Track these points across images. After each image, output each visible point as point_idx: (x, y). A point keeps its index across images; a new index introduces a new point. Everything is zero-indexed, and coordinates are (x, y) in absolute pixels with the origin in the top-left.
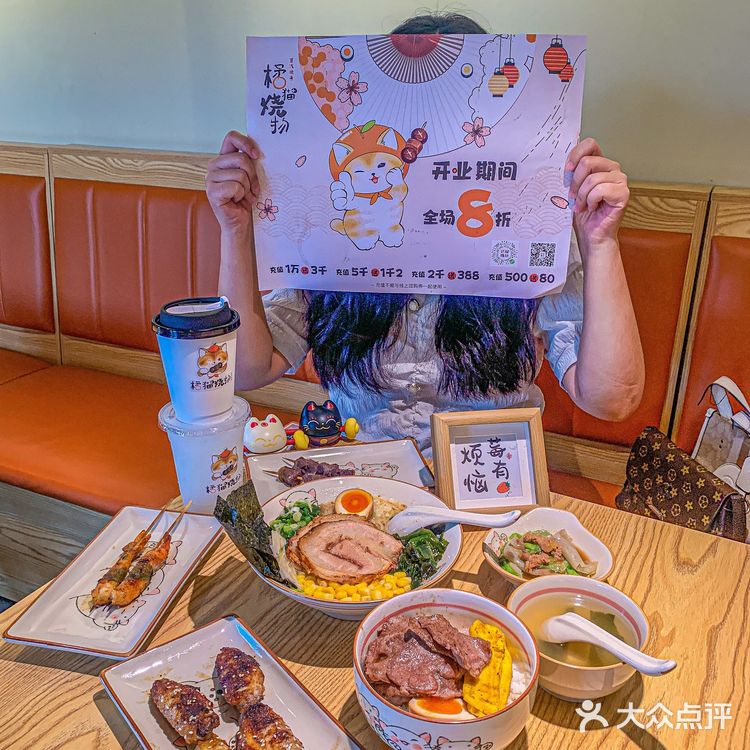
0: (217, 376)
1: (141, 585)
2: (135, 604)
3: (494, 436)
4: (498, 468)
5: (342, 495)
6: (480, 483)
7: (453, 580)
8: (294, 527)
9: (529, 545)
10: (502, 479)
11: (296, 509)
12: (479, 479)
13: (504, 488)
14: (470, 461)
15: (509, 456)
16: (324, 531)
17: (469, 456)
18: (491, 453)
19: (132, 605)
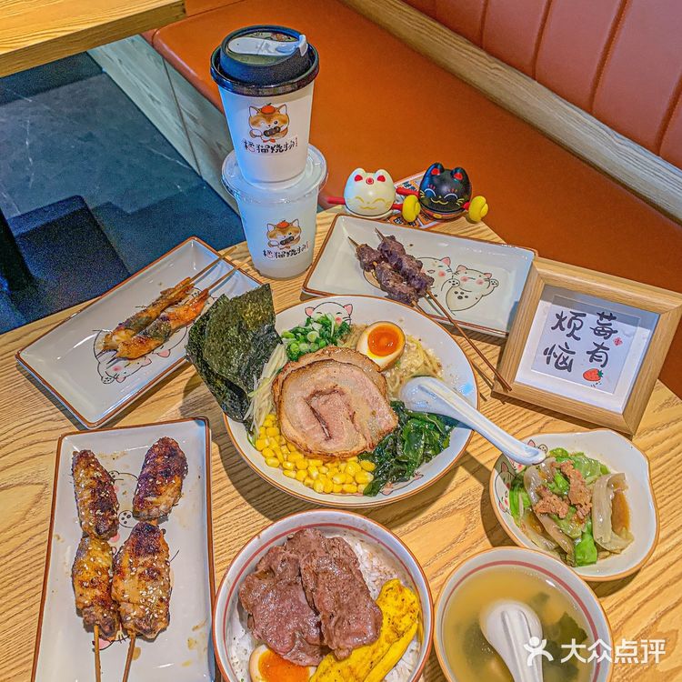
0: (273, 141)
1: (152, 344)
2: (141, 361)
3: (608, 311)
4: (596, 351)
5: (377, 325)
6: (565, 360)
7: (461, 468)
8: (304, 347)
9: (560, 479)
10: (596, 365)
11: (317, 327)
12: (565, 355)
13: (593, 376)
14: (562, 329)
15: (618, 342)
16: (322, 371)
17: (565, 324)
18: (595, 330)
19: (137, 361)
